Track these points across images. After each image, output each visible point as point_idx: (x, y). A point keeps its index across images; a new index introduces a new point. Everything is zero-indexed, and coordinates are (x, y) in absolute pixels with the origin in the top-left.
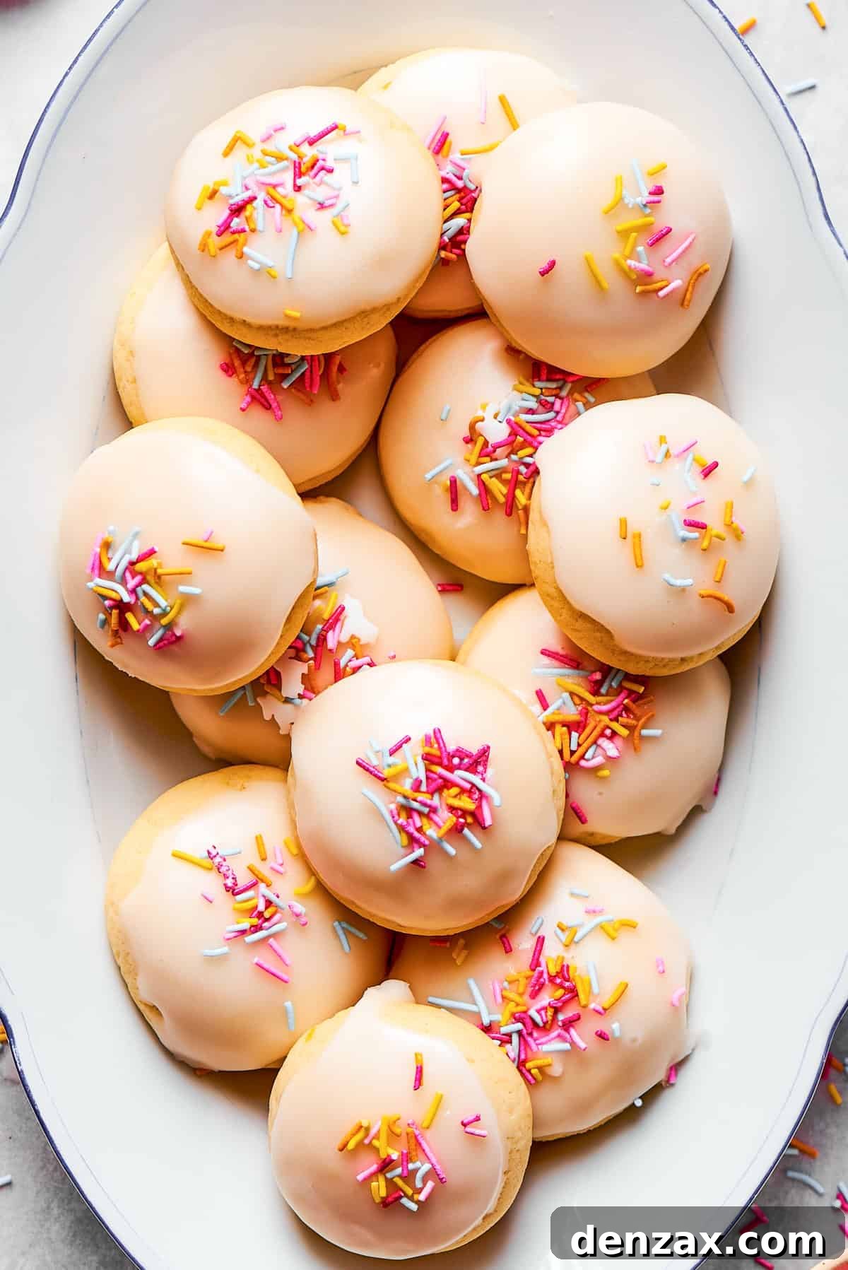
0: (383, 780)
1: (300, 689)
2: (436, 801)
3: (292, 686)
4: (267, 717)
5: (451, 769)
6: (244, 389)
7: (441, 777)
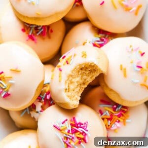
0: (60, 130)
1: (40, 109)
2: (74, 136)
3: (39, 108)
4: (32, 116)
5: (78, 127)
6: (27, 35)
7: (75, 129)
